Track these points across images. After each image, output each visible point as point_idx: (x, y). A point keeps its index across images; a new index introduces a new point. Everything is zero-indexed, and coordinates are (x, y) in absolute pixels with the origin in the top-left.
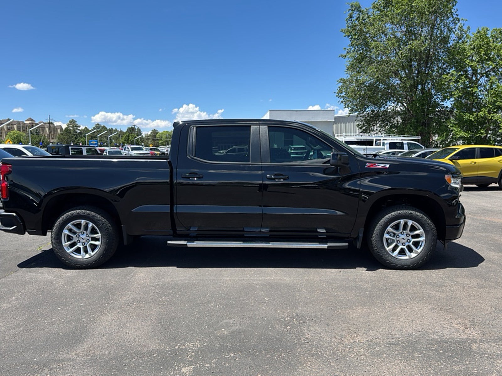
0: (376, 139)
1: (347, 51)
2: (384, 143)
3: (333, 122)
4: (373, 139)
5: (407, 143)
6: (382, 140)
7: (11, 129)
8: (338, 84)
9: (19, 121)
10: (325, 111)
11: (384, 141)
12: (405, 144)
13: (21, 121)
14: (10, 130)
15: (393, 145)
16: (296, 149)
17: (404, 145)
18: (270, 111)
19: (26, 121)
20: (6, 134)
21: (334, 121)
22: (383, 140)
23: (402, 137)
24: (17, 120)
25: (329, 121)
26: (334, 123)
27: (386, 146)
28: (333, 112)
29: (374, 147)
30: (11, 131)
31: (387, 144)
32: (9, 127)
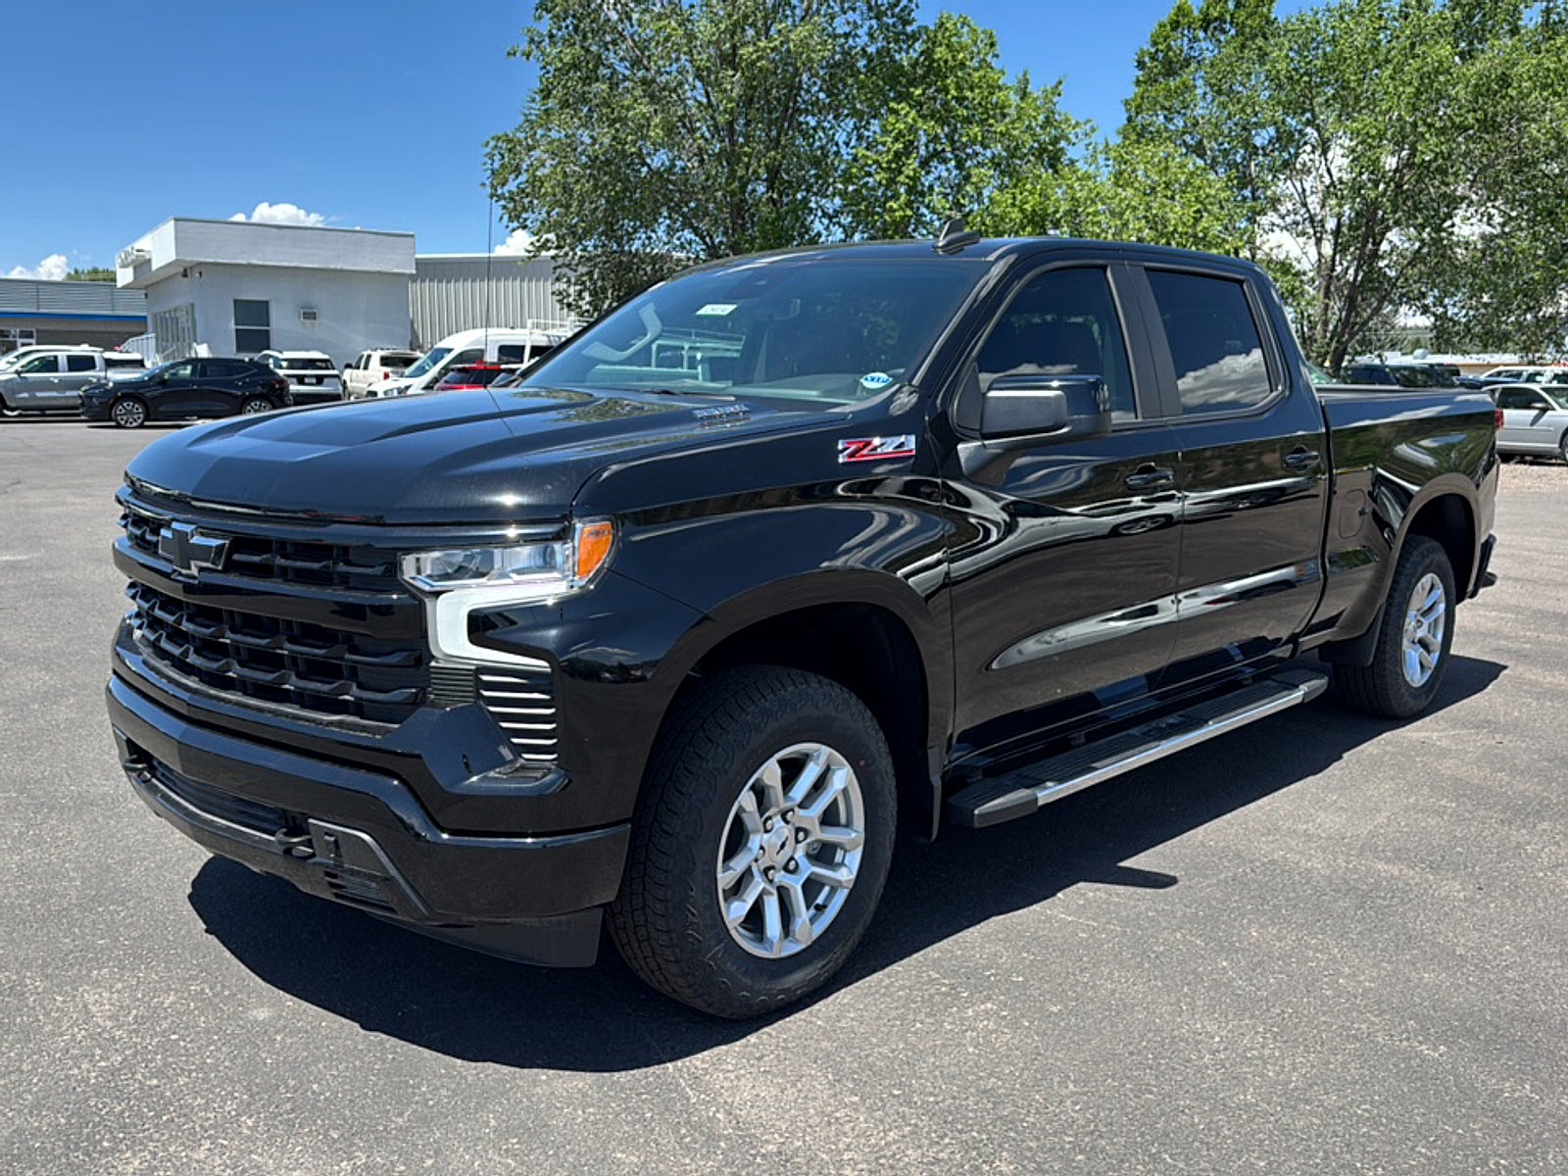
3: (411, 275)
10: (381, 237)
16: (295, 364)
18: (179, 220)
21: (413, 271)
25: (396, 271)
26: (413, 278)
28: (410, 239)
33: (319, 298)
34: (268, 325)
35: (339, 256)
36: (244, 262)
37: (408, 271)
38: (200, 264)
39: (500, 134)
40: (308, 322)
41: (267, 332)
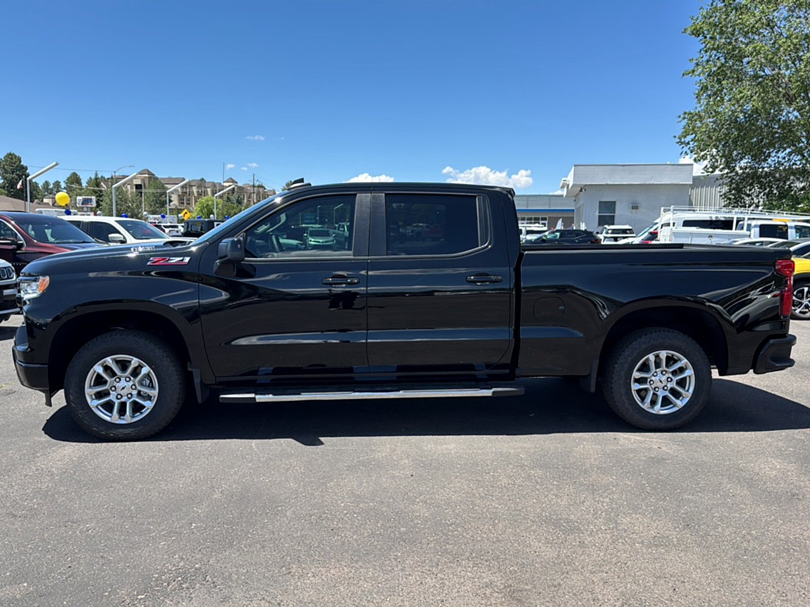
0: (738, 218)
1: (695, 62)
2: (749, 226)
3: (690, 185)
4: (733, 218)
5: (796, 226)
6: (746, 219)
7: (203, 194)
8: (681, 121)
9: (215, 182)
10: (675, 167)
11: (749, 222)
12: (791, 227)
13: (218, 182)
14: (201, 195)
15: (766, 230)
16: (615, 232)
17: (789, 230)
18: (575, 166)
19: (224, 182)
20: (196, 201)
21: (691, 183)
22: (749, 219)
23: (785, 215)
24: (212, 181)
25: (681, 183)
26: (692, 187)
27: (753, 231)
28: (690, 167)
29: (734, 231)
30: (203, 197)
31: (755, 226)
32: (200, 191)
33: (641, 198)
34: (614, 213)
35: (652, 177)
36: (604, 183)
37: (688, 183)
38: (586, 185)
39: (687, 111)
40: (634, 210)
41: (614, 216)
